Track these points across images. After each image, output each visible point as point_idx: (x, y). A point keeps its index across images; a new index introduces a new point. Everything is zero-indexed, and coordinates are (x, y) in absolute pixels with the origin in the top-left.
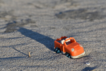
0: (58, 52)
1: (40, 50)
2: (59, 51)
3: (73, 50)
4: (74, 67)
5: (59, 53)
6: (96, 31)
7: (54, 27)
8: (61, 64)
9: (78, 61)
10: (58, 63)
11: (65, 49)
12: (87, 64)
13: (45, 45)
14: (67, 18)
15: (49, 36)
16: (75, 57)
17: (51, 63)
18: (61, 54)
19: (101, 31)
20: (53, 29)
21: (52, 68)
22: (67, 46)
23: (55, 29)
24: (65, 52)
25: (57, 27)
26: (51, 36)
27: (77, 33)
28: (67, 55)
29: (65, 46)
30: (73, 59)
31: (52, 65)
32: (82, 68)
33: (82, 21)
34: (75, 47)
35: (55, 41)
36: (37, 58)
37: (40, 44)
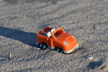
0: (43, 48)
1: (18, 48)
2: (44, 46)
3: (65, 43)
4: (76, 64)
5: (45, 49)
6: (69, 16)
7: (14, 16)
8: (57, 63)
9: (75, 56)
10: (53, 62)
11: (54, 42)
12: (89, 58)
13: (21, 42)
14: (23, 3)
15: (19, 29)
16: (69, 51)
17: (44, 63)
18: (48, 49)
19: (74, 15)
20: (16, 19)
21: (49, 70)
22: (57, 38)
23: (18, 19)
24: (53, 47)
25: (18, 16)
26: (22, 29)
27: (48, 21)
28: (58, 50)
29: (54, 39)
30: (66, 54)
31: (46, 65)
32: (86, 64)
33: (44, 4)
34: (67, 39)
35: (38, 35)
36: (21, 59)
37: (13, 40)
